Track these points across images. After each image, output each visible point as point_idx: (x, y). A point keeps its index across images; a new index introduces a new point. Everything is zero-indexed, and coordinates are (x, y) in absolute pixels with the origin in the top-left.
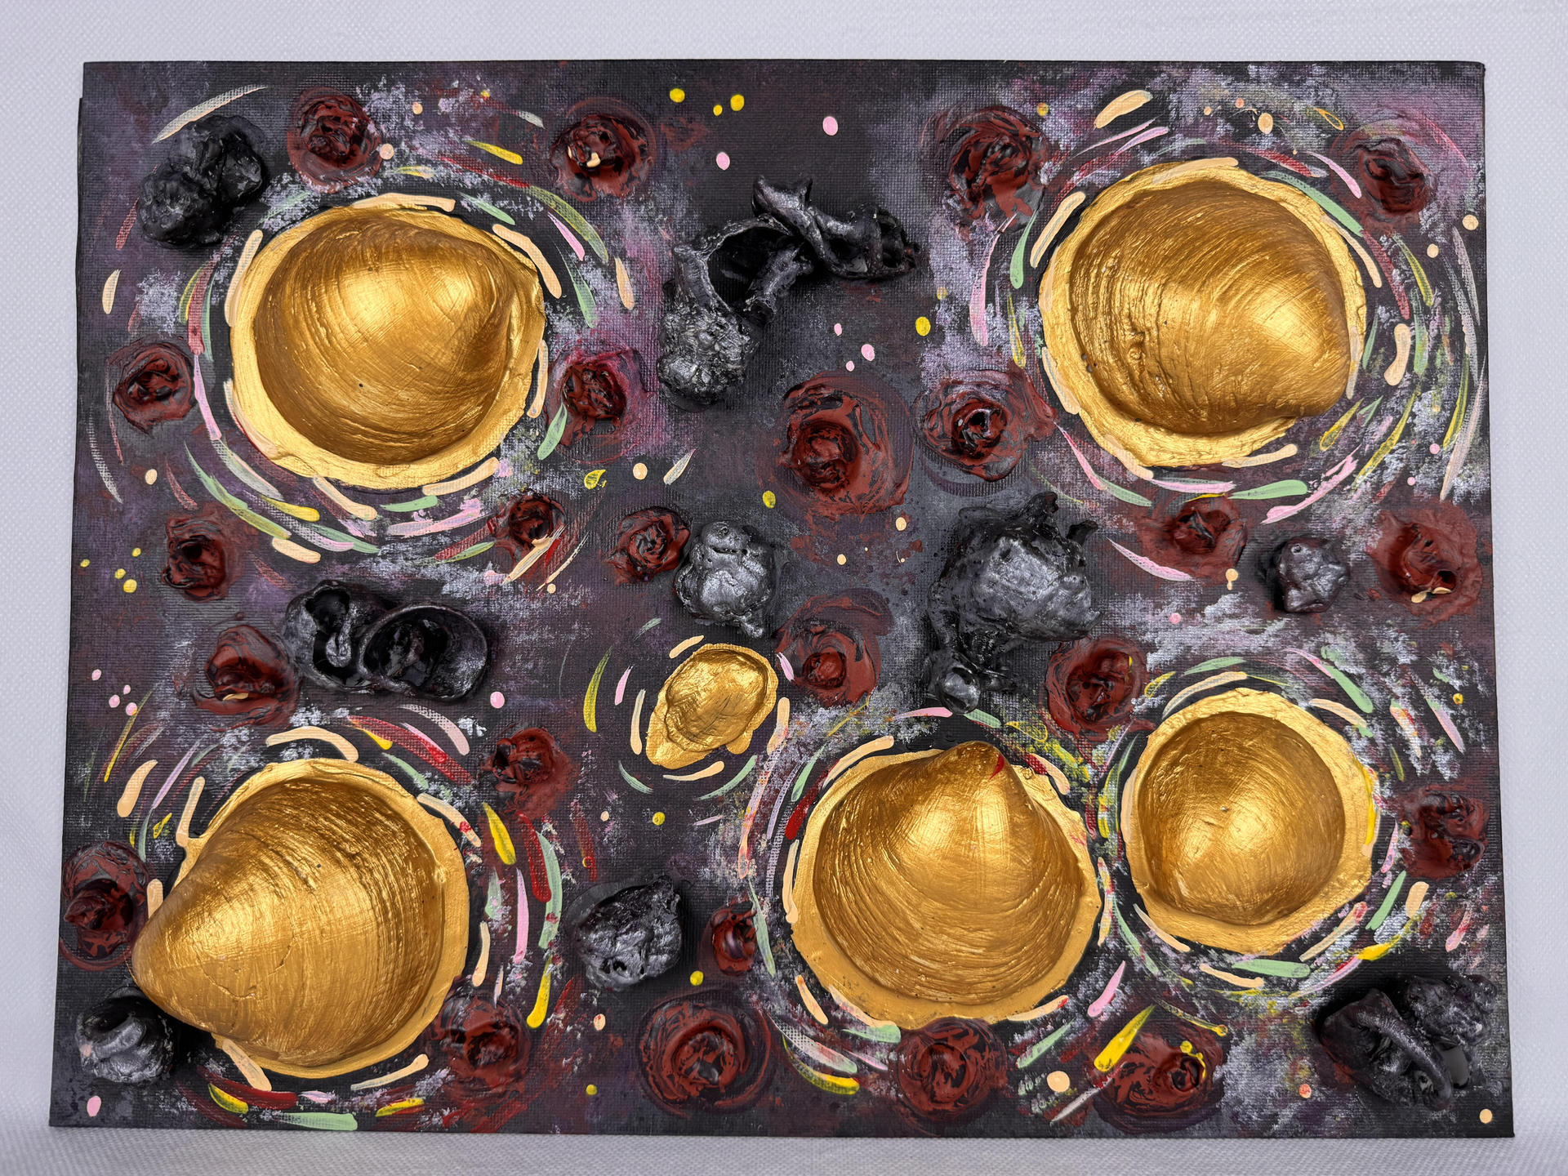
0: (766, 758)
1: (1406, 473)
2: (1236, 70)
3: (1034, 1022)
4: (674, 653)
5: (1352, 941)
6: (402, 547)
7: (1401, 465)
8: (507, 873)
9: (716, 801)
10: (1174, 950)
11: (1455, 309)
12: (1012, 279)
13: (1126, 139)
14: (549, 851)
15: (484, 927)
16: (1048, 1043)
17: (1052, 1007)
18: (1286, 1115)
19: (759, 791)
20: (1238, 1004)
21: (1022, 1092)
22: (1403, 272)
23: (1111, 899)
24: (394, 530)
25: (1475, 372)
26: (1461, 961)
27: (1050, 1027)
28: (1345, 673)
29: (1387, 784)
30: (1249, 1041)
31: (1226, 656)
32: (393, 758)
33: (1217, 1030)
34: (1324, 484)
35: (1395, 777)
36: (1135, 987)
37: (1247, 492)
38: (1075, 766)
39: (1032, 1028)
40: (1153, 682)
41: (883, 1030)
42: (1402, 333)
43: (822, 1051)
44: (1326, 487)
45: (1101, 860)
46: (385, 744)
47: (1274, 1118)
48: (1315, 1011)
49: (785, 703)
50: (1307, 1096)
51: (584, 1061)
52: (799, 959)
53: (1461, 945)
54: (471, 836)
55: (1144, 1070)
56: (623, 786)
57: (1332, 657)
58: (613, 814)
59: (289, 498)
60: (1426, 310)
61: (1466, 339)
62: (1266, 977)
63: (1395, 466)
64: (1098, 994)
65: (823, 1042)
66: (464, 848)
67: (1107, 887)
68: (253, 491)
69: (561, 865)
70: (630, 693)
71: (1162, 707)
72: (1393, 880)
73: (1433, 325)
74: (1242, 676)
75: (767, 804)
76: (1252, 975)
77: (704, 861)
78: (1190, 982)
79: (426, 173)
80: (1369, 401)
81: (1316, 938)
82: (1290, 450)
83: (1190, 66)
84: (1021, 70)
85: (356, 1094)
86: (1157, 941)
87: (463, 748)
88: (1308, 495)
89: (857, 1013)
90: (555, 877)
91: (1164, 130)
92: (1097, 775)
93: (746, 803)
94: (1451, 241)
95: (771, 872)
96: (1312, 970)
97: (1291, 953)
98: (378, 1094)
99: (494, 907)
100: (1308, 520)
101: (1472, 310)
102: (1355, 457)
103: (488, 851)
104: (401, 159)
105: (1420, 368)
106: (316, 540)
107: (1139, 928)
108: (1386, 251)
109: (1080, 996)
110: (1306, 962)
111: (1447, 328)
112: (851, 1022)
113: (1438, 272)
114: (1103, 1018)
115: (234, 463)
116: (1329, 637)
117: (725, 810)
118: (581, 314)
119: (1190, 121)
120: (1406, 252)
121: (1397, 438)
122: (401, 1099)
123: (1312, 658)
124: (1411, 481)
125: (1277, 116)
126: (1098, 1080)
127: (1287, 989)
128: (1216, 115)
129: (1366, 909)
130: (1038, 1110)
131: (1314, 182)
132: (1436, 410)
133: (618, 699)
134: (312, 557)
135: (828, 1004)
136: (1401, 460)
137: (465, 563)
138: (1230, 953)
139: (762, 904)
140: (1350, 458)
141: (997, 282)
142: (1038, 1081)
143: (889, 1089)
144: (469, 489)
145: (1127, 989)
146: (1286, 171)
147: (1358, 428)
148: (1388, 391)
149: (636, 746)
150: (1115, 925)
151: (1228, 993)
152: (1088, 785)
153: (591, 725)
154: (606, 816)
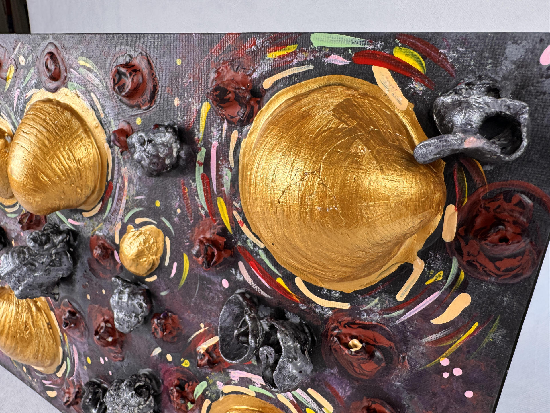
0: (122, 220)
3: (33, 88)
4: (155, 277)
8: (221, 193)
9: (137, 207)
12: (69, 361)
13: (50, 384)
15: (232, 165)
16: (28, 78)
17: (29, 94)
19: (122, 206)
21: (31, 56)
27: (28, 85)
31: (10, 218)
32: (277, 272)
39: (32, 85)
43: (91, 79)
46: (280, 281)
49: (117, 241)
54: (239, 218)
56: (172, 224)
58: (176, 212)
64: (19, 98)
65: (91, 83)
66: (241, 212)
70: (171, 266)
75: (119, 200)
85: (309, 62)
86: (9, 118)
87: (241, 264)
90: (199, 185)
91: (43, 381)
95: (116, 168)
98: (295, 61)
99: (227, 176)
103: (230, 208)
106: (309, 399)
109: (22, 98)
112: (84, 93)
114: (16, 88)
119: (38, 380)
125: (23, 370)
128: (34, 378)
133: (175, 265)
134: (311, 392)
139: (118, 154)
141: (73, 362)
142: (28, 61)
144: (235, 384)
145: (12, 99)
149: (168, 241)
153: (186, 256)
154: (179, 211)
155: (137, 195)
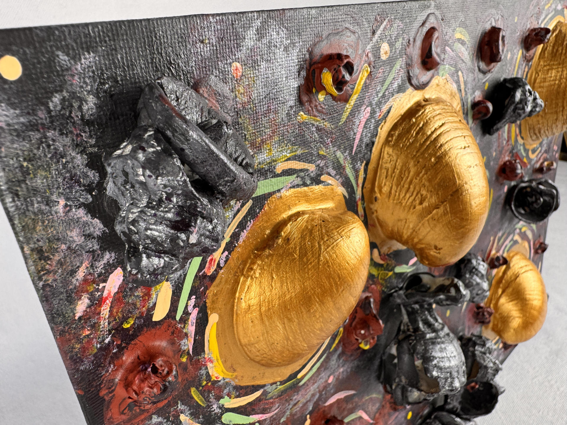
16: (388, 81)
17: (385, 108)
18: (250, 39)
26: (100, 265)
27: (387, 94)
39: (394, 91)
43: (463, 54)
47: (261, 34)
53: (105, 281)
62: (275, 175)
64: (366, 125)
72: (186, 306)
74: (299, 376)
76: (284, 173)
78: (320, 153)
97: (258, 205)
107: (347, 182)
109: (373, 120)
112: (452, 74)
114: (364, 107)
129: (206, 271)
138: (298, 186)
142: (394, 50)
145: (352, 135)
150: (357, 179)
151: (298, 152)
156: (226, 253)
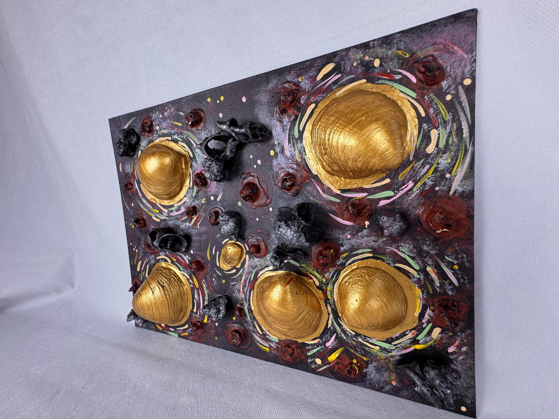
0: (244, 270)
1: (434, 186)
2: (365, 46)
3: (311, 344)
4: (223, 243)
5: (411, 342)
6: (172, 218)
7: (432, 183)
8: (197, 289)
9: (235, 279)
10: (350, 333)
11: (459, 120)
12: (295, 135)
13: (327, 82)
14: (204, 286)
15: (195, 300)
16: (315, 350)
17: (316, 341)
18: (387, 388)
19: (244, 277)
20: (371, 352)
21: (309, 361)
22: (434, 108)
23: (331, 316)
24: (171, 214)
25: (468, 143)
26: (455, 356)
27: (315, 347)
28: (409, 256)
29: (425, 294)
30: (374, 364)
31: (365, 248)
32: (176, 263)
33: (364, 358)
34: (401, 192)
35: (428, 292)
36: (339, 341)
37: (372, 196)
38: (320, 278)
39: (311, 346)
40: (342, 256)
41: (275, 339)
42: (434, 133)
43: (261, 340)
44: (401, 193)
45: (328, 305)
46: (175, 260)
47: (383, 388)
48: (397, 360)
49: (247, 256)
50: (395, 384)
51: (215, 332)
52: (255, 318)
53: (454, 351)
54: (191, 281)
55: (342, 364)
56: (216, 273)
57: (403, 250)
58: (215, 279)
59: (154, 208)
60: (445, 122)
61: (464, 131)
62: (380, 347)
63: (430, 183)
64: (328, 341)
65: (261, 338)
66: (190, 283)
67: (330, 312)
68: (148, 207)
69: (207, 289)
70: (216, 252)
71: (345, 263)
72: (427, 325)
73: (448, 128)
74: (371, 255)
75: (245, 281)
76: (376, 345)
77: (234, 293)
78: (356, 343)
79: (165, 131)
80: (419, 161)
81: (397, 338)
82: (388, 181)
83: (348, 50)
84: (293, 67)
85: (177, 330)
86: (345, 329)
87: (187, 262)
88: (394, 196)
89: (268, 333)
90: (206, 292)
91: (340, 75)
92: (326, 281)
93: (241, 280)
94: (458, 92)
95: (248, 297)
96: (396, 348)
97: (389, 341)
98: (181, 331)
99: (196, 296)
100: (394, 205)
101: (467, 118)
102: (413, 181)
103: (194, 284)
104: (160, 129)
105: (442, 145)
106: (159, 217)
107: (340, 325)
108: (427, 102)
109: (323, 340)
110: (394, 345)
111: (455, 128)
112: (267, 335)
113: (450, 106)
114: (330, 347)
115: (144, 201)
116: (403, 244)
117: (237, 281)
118: (197, 161)
119: (349, 69)
120: (436, 100)
121: (431, 173)
122: (184, 333)
123: (396, 250)
124: (437, 189)
125: (381, 59)
126: (330, 363)
127: (388, 352)
128: (358, 65)
129: (416, 333)
130: (313, 367)
131: (396, 81)
132: (449, 160)
133: (213, 253)
134: (159, 220)
135: (262, 330)
136: (432, 181)
137: (183, 221)
138: (368, 337)
139: (246, 304)
140: (411, 182)
141: (291, 136)
142: (313, 360)
143: (276, 353)
144: (182, 205)
145: (337, 341)
146: (385, 79)
147: (414, 170)
148: (428, 155)
149: (218, 265)
150: (333, 323)
151: (368, 349)
152: (324, 284)
153: (209, 259)
154: (214, 280)
155: (235, 284)
156: (406, 333)
